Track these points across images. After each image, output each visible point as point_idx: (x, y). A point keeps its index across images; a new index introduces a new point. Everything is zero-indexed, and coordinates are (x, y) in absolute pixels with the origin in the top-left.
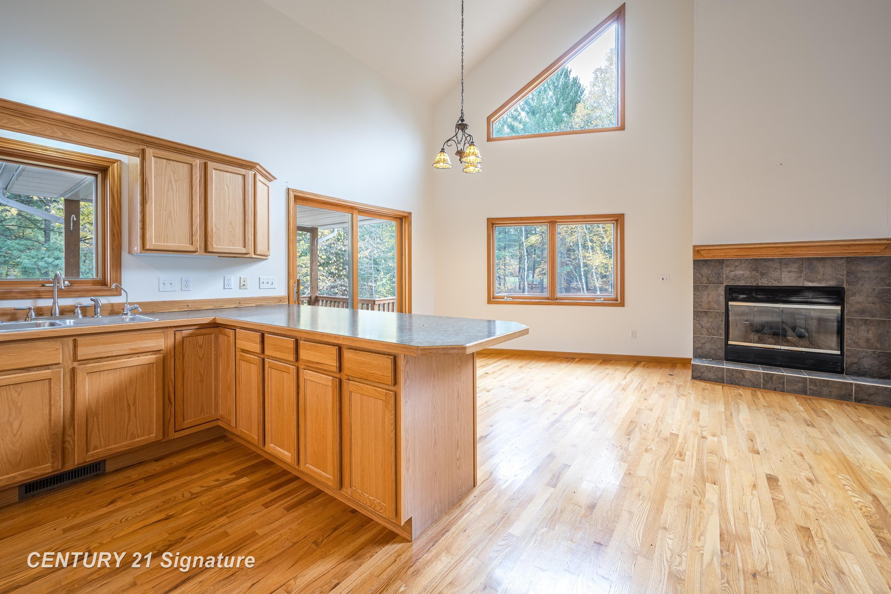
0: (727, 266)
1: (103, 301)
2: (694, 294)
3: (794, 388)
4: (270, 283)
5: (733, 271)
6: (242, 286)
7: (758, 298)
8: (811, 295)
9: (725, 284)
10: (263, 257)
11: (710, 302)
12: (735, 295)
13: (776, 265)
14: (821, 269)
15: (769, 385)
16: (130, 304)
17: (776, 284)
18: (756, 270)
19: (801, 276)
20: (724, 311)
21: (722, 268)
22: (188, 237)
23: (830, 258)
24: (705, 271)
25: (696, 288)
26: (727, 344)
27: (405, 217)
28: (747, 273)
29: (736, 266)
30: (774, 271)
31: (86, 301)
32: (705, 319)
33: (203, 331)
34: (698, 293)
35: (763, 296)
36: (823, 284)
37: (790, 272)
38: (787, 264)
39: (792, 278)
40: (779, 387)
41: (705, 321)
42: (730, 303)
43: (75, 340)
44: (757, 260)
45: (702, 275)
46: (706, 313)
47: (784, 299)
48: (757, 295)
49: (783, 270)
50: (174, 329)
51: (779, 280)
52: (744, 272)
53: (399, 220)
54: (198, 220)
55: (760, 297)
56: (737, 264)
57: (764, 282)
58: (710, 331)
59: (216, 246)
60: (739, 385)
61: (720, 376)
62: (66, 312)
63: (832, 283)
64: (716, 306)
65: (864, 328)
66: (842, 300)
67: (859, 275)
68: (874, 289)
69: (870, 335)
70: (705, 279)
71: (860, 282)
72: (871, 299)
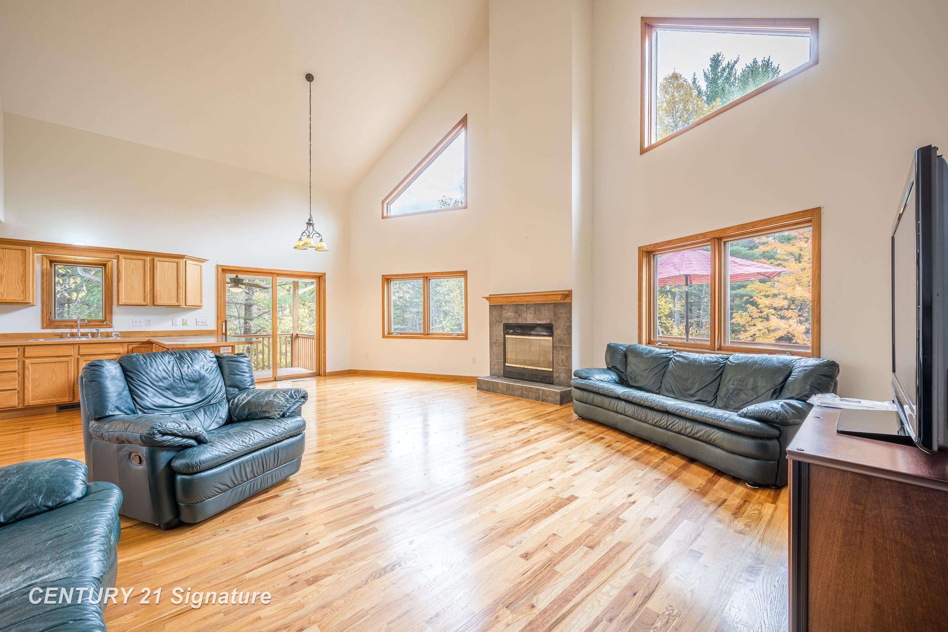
0: (504, 309)
1: (102, 330)
2: (490, 330)
4: (204, 322)
5: (507, 313)
6: (184, 324)
7: (517, 332)
8: (539, 330)
9: (503, 323)
10: (197, 307)
11: (497, 335)
12: (508, 330)
13: (525, 309)
14: (544, 311)
15: (508, 392)
16: (115, 332)
17: (525, 322)
18: (517, 312)
19: (535, 317)
20: (503, 342)
21: (502, 311)
22: (143, 298)
23: (547, 304)
24: (495, 313)
25: (490, 326)
26: (505, 366)
27: (321, 276)
28: (513, 315)
29: (508, 310)
30: (524, 313)
31: (94, 330)
32: (495, 348)
33: (144, 345)
35: (520, 331)
36: (545, 322)
37: (530, 314)
38: (529, 308)
39: (532, 318)
42: (507, 336)
43: (79, 346)
44: (517, 305)
45: (493, 316)
46: (495, 343)
47: (529, 332)
49: (528, 312)
50: (127, 344)
51: (526, 319)
52: (511, 314)
53: (318, 279)
54: (148, 289)
55: (518, 331)
57: (520, 321)
58: (497, 356)
59: (159, 302)
60: (494, 392)
62: (83, 335)
63: (547, 322)
64: (499, 338)
65: (561, 352)
66: (552, 333)
67: (559, 315)
68: (565, 325)
69: (564, 357)
70: (494, 319)
71: (559, 320)
72: (564, 332)
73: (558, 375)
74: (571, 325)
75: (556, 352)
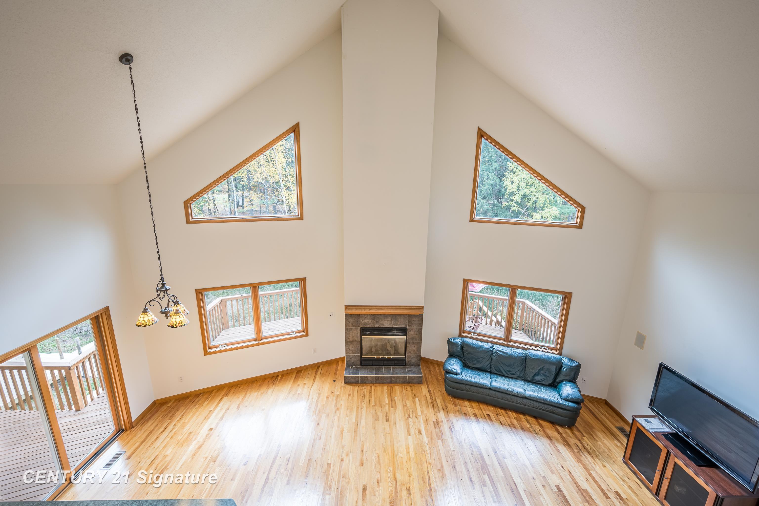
0: (361, 317)
2: (346, 333)
3: (387, 381)
5: (364, 320)
8: (395, 332)
9: (360, 327)
11: (353, 336)
12: (365, 332)
13: (382, 317)
14: (399, 319)
15: (378, 381)
17: (382, 326)
18: (374, 320)
19: (392, 323)
20: (360, 341)
21: (359, 318)
23: (403, 315)
24: (351, 320)
25: (347, 329)
26: (361, 357)
28: (370, 321)
29: (365, 318)
30: (381, 320)
32: (351, 346)
34: (348, 332)
35: (377, 333)
36: (400, 327)
37: (387, 321)
38: (387, 317)
39: (389, 324)
40: (381, 382)
41: (351, 347)
42: (363, 337)
44: (374, 314)
45: (349, 322)
46: (352, 342)
47: (385, 334)
48: (374, 332)
49: (385, 320)
51: (383, 325)
52: (369, 321)
55: (375, 333)
56: (365, 316)
57: (377, 326)
58: (354, 352)
60: (365, 383)
61: (357, 380)
63: (403, 326)
64: (356, 339)
65: (413, 345)
66: (406, 333)
67: (412, 322)
68: (417, 329)
69: (415, 349)
70: (351, 324)
71: (413, 325)
72: (416, 333)
73: (410, 360)
74: (422, 329)
75: (409, 346)
